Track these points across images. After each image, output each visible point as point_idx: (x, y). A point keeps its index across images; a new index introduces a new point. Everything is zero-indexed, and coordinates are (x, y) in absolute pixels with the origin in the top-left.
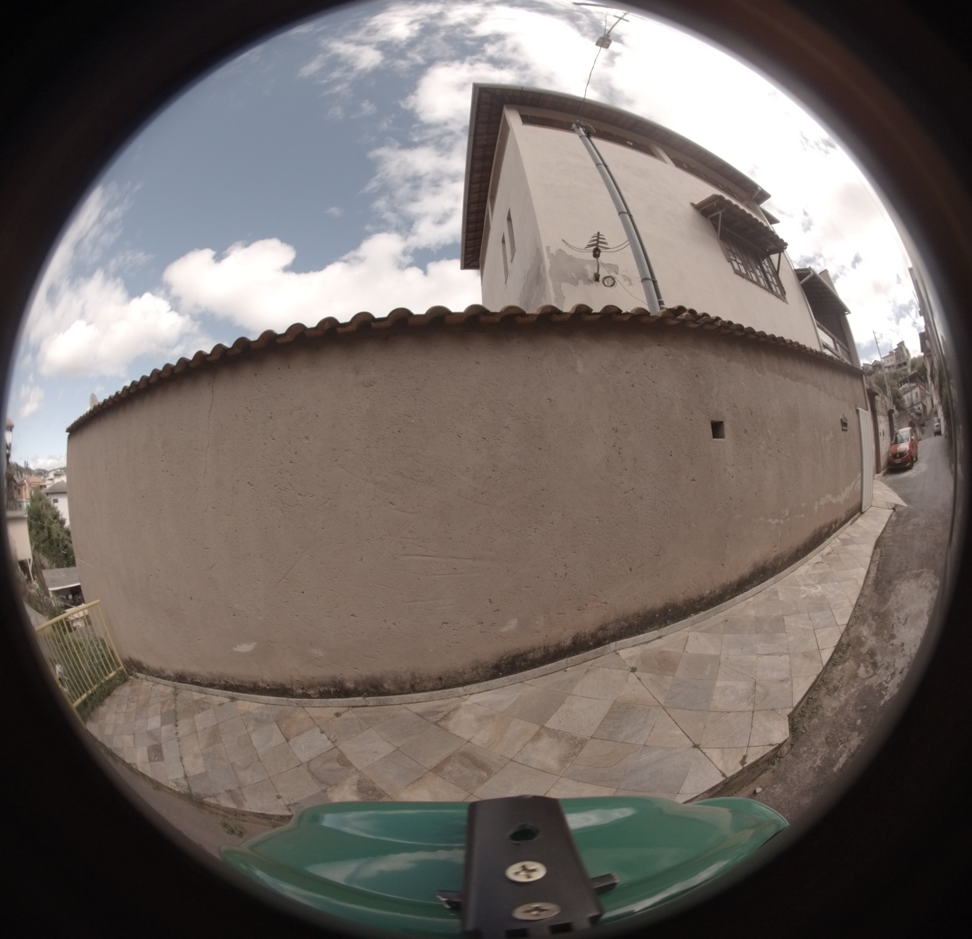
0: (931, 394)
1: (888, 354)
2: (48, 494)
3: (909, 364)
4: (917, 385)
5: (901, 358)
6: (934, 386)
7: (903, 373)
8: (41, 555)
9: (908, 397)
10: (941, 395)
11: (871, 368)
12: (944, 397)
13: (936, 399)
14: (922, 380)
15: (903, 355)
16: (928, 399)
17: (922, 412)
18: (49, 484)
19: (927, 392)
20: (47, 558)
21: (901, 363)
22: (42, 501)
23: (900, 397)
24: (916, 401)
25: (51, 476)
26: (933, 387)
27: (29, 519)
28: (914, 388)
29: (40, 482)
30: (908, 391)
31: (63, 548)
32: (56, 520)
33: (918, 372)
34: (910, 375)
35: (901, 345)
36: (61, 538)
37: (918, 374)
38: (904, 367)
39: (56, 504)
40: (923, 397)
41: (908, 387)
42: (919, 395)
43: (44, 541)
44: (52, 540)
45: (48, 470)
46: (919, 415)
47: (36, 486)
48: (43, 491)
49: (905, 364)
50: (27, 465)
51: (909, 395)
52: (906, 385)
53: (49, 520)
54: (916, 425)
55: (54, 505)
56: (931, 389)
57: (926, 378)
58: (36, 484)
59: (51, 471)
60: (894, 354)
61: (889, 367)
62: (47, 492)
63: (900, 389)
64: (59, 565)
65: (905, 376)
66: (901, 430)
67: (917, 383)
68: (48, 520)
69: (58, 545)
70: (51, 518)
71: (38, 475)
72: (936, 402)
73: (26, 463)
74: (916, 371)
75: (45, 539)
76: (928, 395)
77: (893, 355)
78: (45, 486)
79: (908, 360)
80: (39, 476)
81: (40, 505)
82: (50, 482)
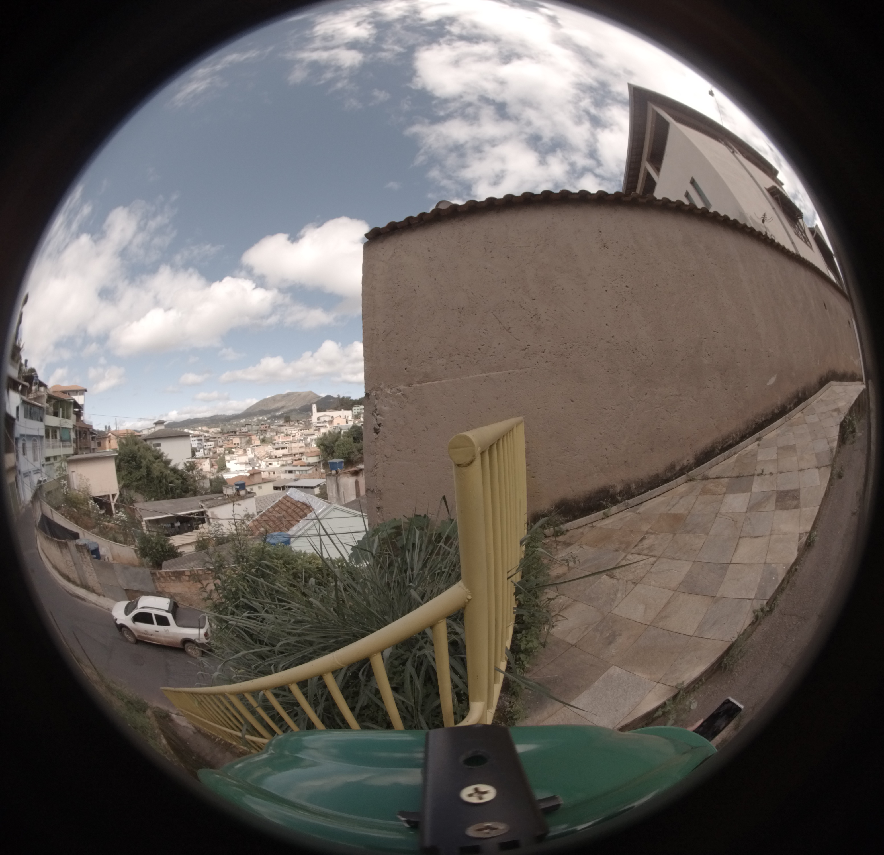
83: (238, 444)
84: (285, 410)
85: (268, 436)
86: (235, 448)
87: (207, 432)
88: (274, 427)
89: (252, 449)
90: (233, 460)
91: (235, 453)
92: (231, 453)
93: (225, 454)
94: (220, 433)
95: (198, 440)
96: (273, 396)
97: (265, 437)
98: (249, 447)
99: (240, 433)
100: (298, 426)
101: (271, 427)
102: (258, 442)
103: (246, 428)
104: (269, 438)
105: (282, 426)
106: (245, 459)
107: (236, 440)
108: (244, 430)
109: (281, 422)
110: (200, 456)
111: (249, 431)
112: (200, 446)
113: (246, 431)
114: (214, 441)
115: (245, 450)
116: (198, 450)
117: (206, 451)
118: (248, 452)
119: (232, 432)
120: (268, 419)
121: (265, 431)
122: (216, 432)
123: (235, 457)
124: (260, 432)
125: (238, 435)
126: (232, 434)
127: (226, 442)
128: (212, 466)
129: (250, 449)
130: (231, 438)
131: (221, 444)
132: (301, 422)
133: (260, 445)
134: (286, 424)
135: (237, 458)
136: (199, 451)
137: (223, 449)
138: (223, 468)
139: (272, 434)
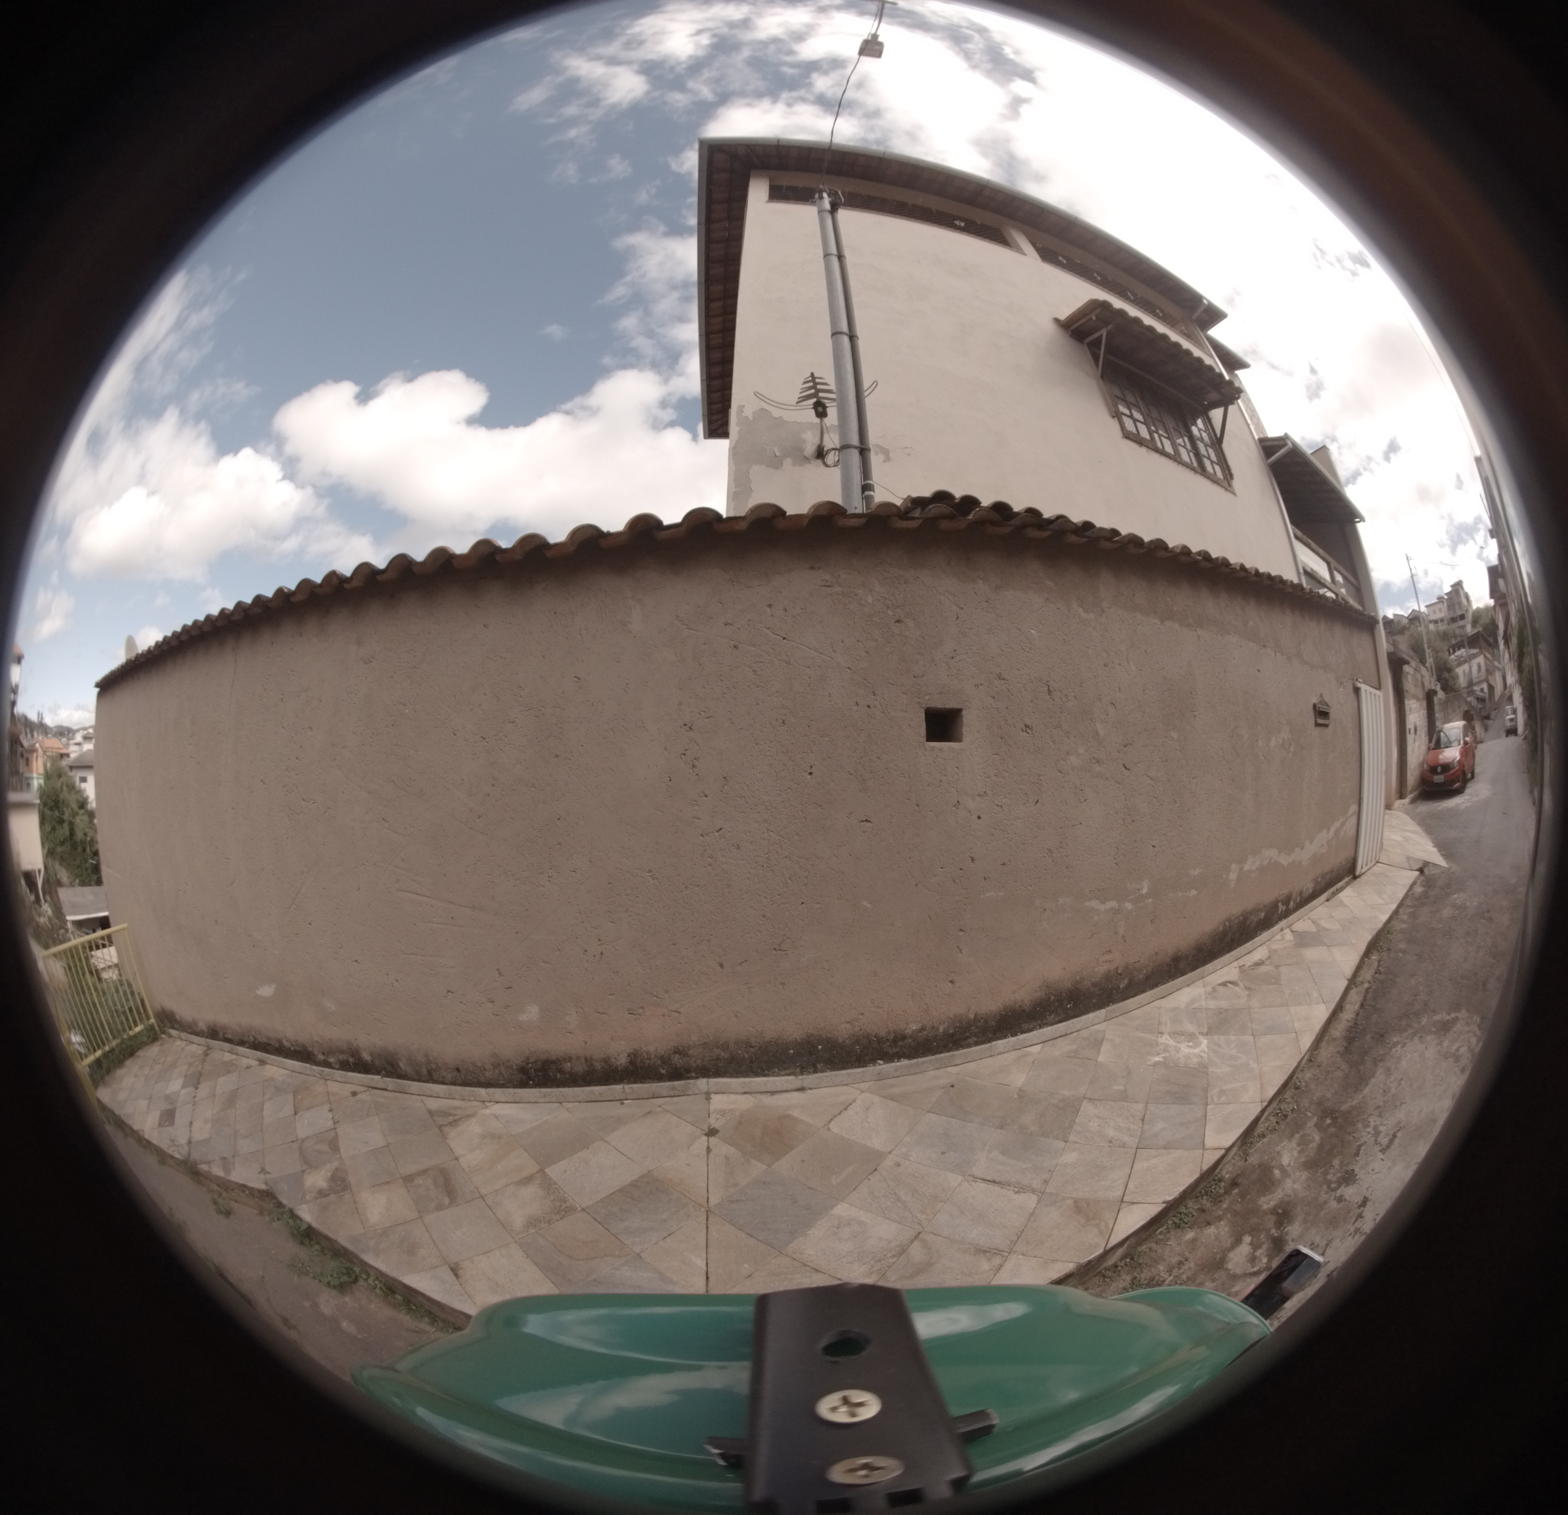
0: (1504, 667)
1: (1435, 601)
2: (71, 768)
3: (1469, 617)
4: (1481, 652)
5: (1457, 607)
6: (1510, 654)
7: (1458, 632)
8: (57, 866)
9: (1464, 670)
10: (1520, 669)
11: (1405, 621)
12: (1525, 673)
13: (1512, 675)
14: (1489, 644)
15: (1460, 603)
16: (1498, 675)
17: (1487, 696)
18: (74, 752)
19: (1496, 663)
20: (67, 869)
21: (1455, 616)
22: (61, 779)
23: (1450, 670)
24: (1478, 677)
25: (79, 738)
26: (1507, 656)
27: (42, 807)
28: (1475, 656)
29: (60, 749)
30: (1465, 662)
31: (92, 854)
32: (82, 811)
33: (1483, 630)
34: (1470, 635)
35: (1458, 587)
36: (88, 839)
37: (1482, 636)
38: (1461, 623)
39: (83, 785)
40: (1489, 672)
41: (1464, 654)
42: (1483, 668)
43: (62, 843)
44: (76, 842)
45: (75, 728)
46: (1481, 700)
47: (54, 754)
48: (64, 763)
49: (1462, 617)
50: (42, 718)
51: (1466, 667)
52: (1462, 652)
53: (72, 810)
54: (1475, 717)
55: (80, 787)
56: (1503, 659)
57: (1496, 641)
58: (54, 750)
59: (78, 730)
60: (1445, 601)
61: (1436, 622)
62: (70, 765)
63: (1452, 657)
64: (84, 882)
65: (1461, 636)
66: (1447, 726)
67: (1480, 648)
68: (70, 809)
69: (84, 850)
70: (75, 806)
71: (58, 736)
72: (1511, 679)
73: (40, 715)
74: (1479, 629)
75: (64, 839)
76: (1499, 669)
77: (1443, 602)
78: (68, 755)
79: (1467, 611)
80: (60, 738)
81: (59, 785)
82: (76, 748)
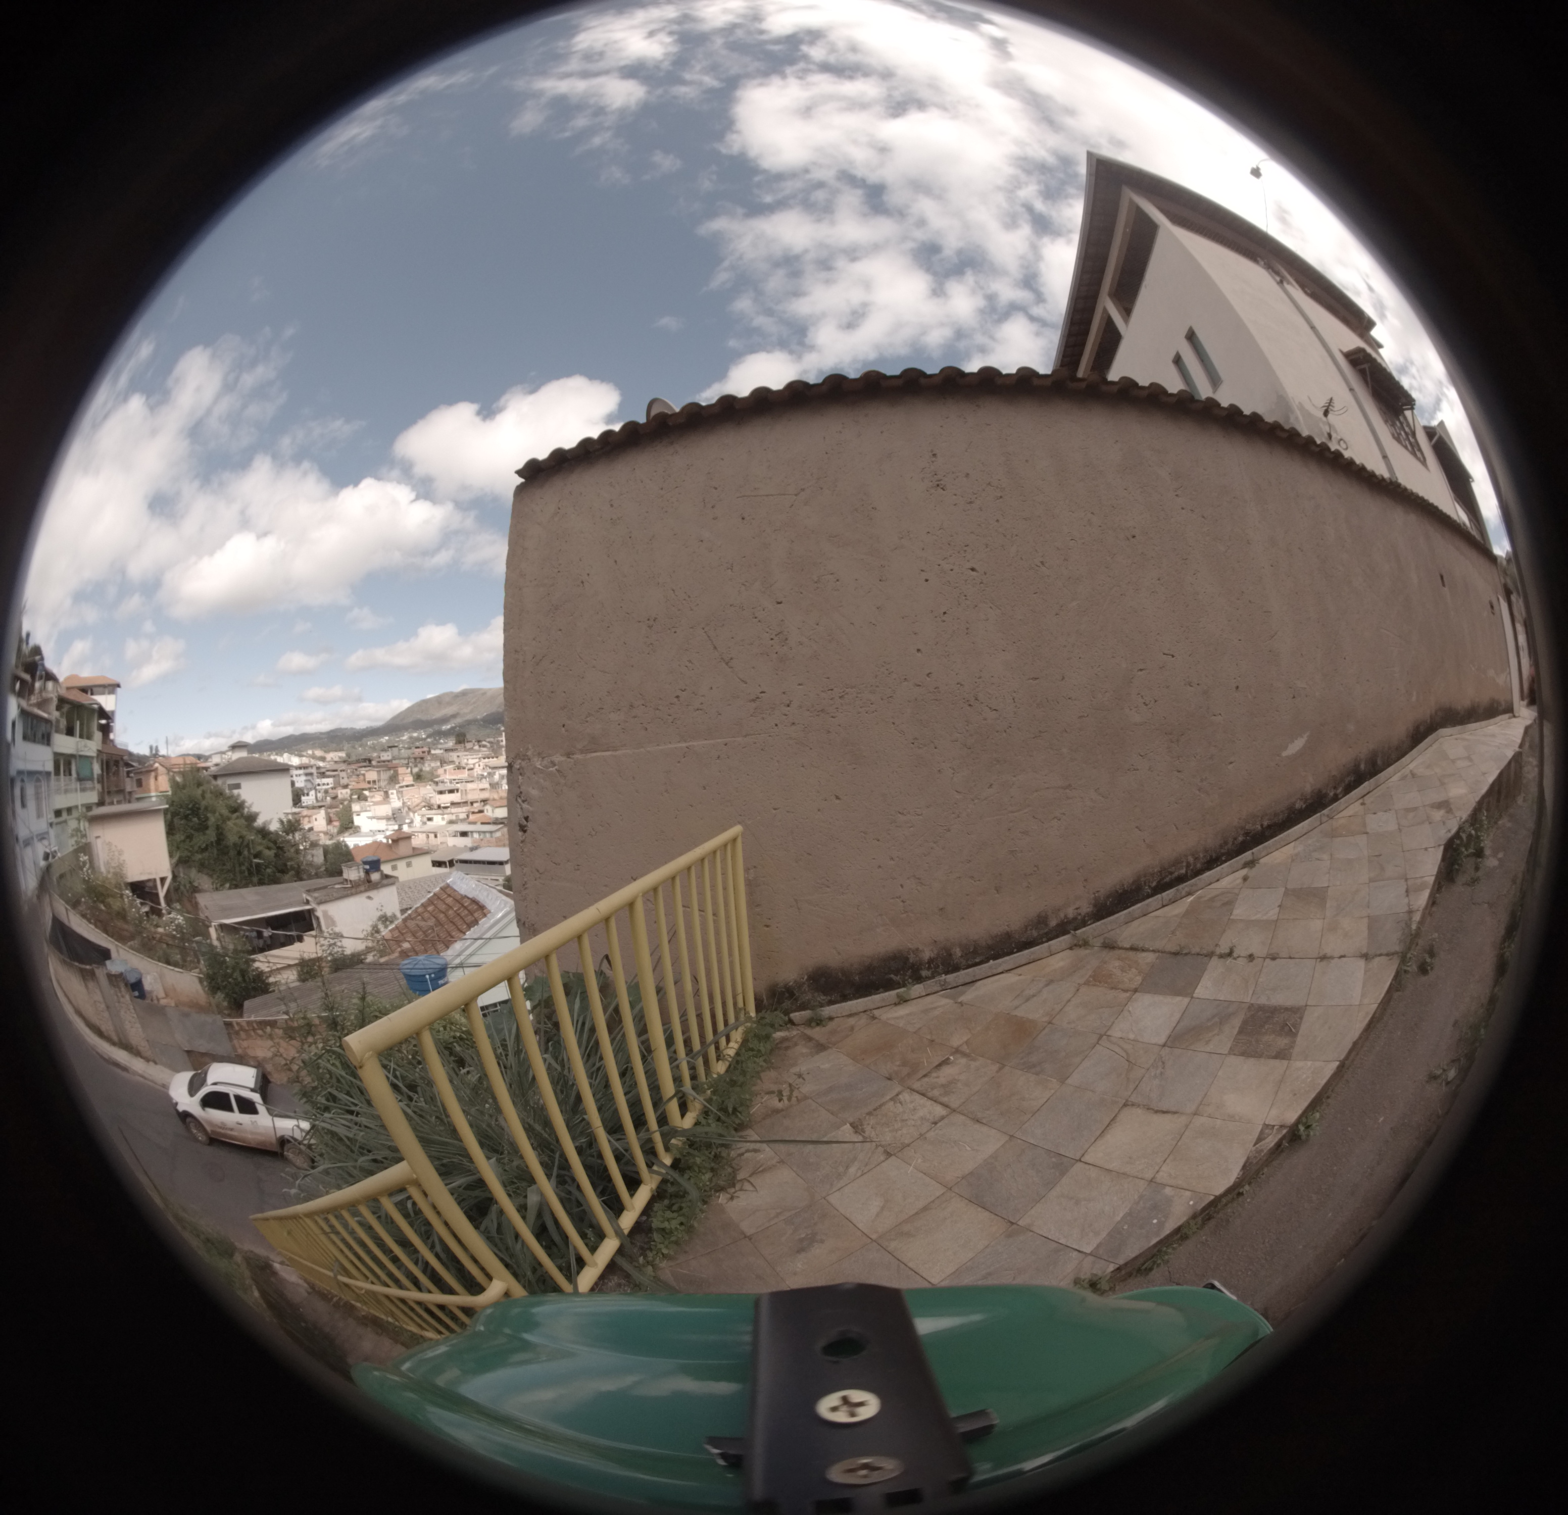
8: (194, 871)
20: (210, 875)
27: (169, 815)
64: (237, 884)
81: (198, 795)
83: (374, 782)
84: (459, 720)
85: (427, 768)
86: (370, 789)
87: (323, 759)
88: (438, 752)
89: (398, 792)
90: (366, 811)
91: (369, 799)
92: (362, 798)
93: (351, 800)
94: (344, 762)
95: (306, 775)
96: (437, 694)
97: (421, 770)
98: (393, 788)
99: (379, 762)
100: (479, 751)
101: (433, 752)
102: (409, 780)
103: (389, 753)
104: (428, 772)
105: (452, 750)
106: (385, 810)
107: (372, 775)
108: (386, 756)
109: (451, 743)
110: (310, 803)
111: (394, 758)
112: (309, 785)
113: (390, 758)
114: (334, 776)
115: (386, 793)
116: (306, 792)
117: (319, 795)
118: (391, 796)
119: (365, 760)
120: (428, 736)
121: (422, 758)
122: (337, 759)
123: (369, 806)
124: (413, 760)
125: (374, 767)
126: (364, 764)
127: (354, 778)
128: (330, 821)
129: (395, 792)
130: (363, 771)
131: (344, 781)
132: (484, 743)
133: (412, 785)
134: (459, 746)
135: (372, 808)
136: (308, 795)
137: (348, 791)
138: (348, 826)
139: (433, 764)
